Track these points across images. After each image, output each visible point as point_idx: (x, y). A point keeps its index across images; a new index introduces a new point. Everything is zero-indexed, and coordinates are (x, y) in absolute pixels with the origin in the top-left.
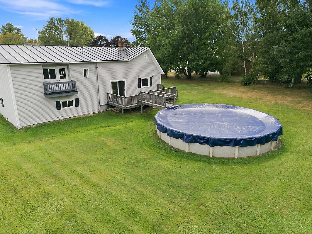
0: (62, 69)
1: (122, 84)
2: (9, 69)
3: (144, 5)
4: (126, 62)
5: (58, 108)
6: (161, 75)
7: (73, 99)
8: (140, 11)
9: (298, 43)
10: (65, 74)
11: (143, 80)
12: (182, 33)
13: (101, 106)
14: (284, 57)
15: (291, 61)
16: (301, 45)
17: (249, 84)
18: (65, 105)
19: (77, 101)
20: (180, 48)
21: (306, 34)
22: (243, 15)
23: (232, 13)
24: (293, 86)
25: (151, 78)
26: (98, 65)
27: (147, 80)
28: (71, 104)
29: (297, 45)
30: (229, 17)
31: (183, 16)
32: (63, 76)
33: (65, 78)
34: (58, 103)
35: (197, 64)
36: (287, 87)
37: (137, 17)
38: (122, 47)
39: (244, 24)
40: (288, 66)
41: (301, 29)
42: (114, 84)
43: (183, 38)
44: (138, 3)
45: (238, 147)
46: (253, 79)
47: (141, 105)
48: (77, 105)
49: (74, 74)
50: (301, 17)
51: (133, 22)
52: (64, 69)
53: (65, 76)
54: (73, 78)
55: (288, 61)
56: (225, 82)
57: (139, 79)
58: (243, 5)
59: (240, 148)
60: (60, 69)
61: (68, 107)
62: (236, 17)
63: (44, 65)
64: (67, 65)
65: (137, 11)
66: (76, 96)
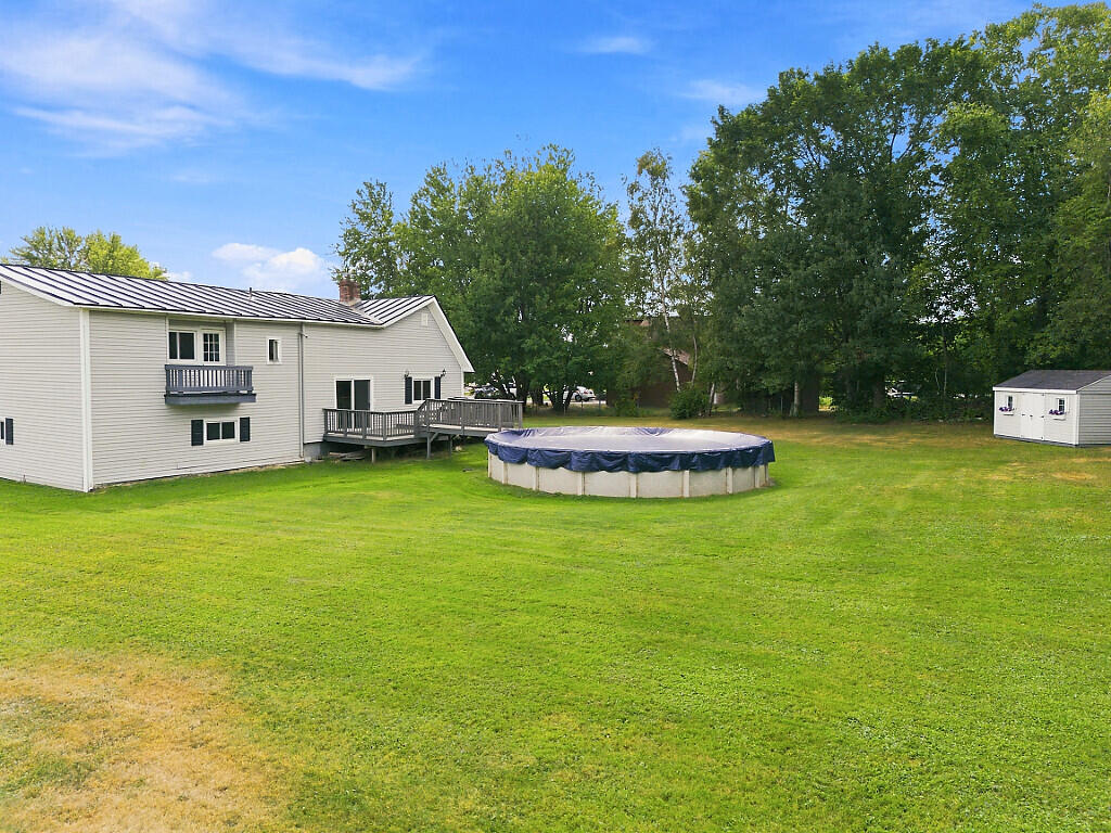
0: (211, 335)
1: (363, 386)
2: (84, 321)
3: (376, 203)
4: (376, 329)
5: (197, 440)
6: (463, 375)
7: (234, 418)
8: (364, 217)
9: (794, 301)
10: (217, 350)
11: (417, 383)
12: (501, 279)
13: (307, 447)
14: (767, 331)
15: (783, 342)
16: (800, 305)
17: (690, 416)
18: (214, 432)
19: (245, 423)
20: (498, 319)
21: (806, 278)
22: (655, 239)
23: (630, 234)
24: (799, 413)
25: (438, 380)
26: (305, 331)
27: (427, 383)
28: (228, 431)
29: (791, 305)
30: (621, 242)
31: (500, 234)
32: (211, 352)
33: (217, 360)
34: (197, 426)
35: (548, 361)
36: (785, 417)
37: (353, 237)
38: (351, 298)
39: (662, 261)
40: (779, 353)
41: (795, 269)
42: (343, 387)
43: (504, 292)
44: (359, 198)
45: (687, 472)
46: (699, 402)
47: (428, 436)
48: (245, 437)
49: (246, 348)
50: (790, 241)
51: (342, 250)
52: (217, 336)
53: (217, 355)
54: (240, 361)
55: (776, 340)
56: (627, 415)
57: (408, 380)
58: (655, 215)
59: (693, 474)
60: (205, 335)
61: (221, 441)
62: (641, 243)
63: (174, 321)
64: (227, 325)
65: (355, 218)
66: (246, 410)
